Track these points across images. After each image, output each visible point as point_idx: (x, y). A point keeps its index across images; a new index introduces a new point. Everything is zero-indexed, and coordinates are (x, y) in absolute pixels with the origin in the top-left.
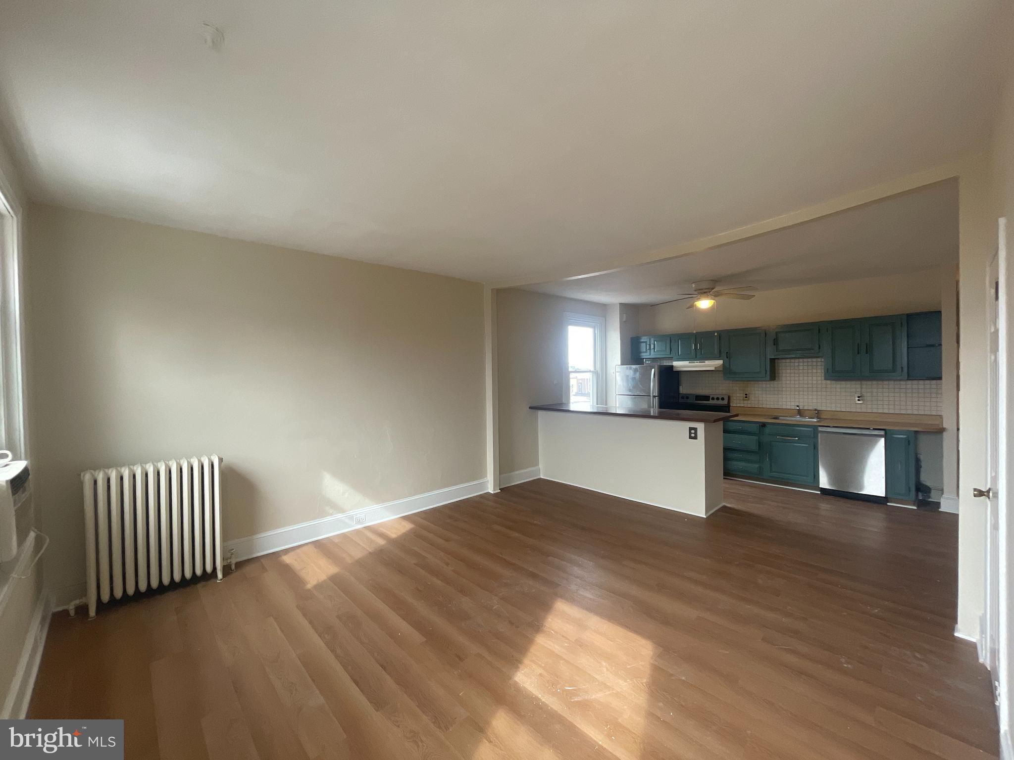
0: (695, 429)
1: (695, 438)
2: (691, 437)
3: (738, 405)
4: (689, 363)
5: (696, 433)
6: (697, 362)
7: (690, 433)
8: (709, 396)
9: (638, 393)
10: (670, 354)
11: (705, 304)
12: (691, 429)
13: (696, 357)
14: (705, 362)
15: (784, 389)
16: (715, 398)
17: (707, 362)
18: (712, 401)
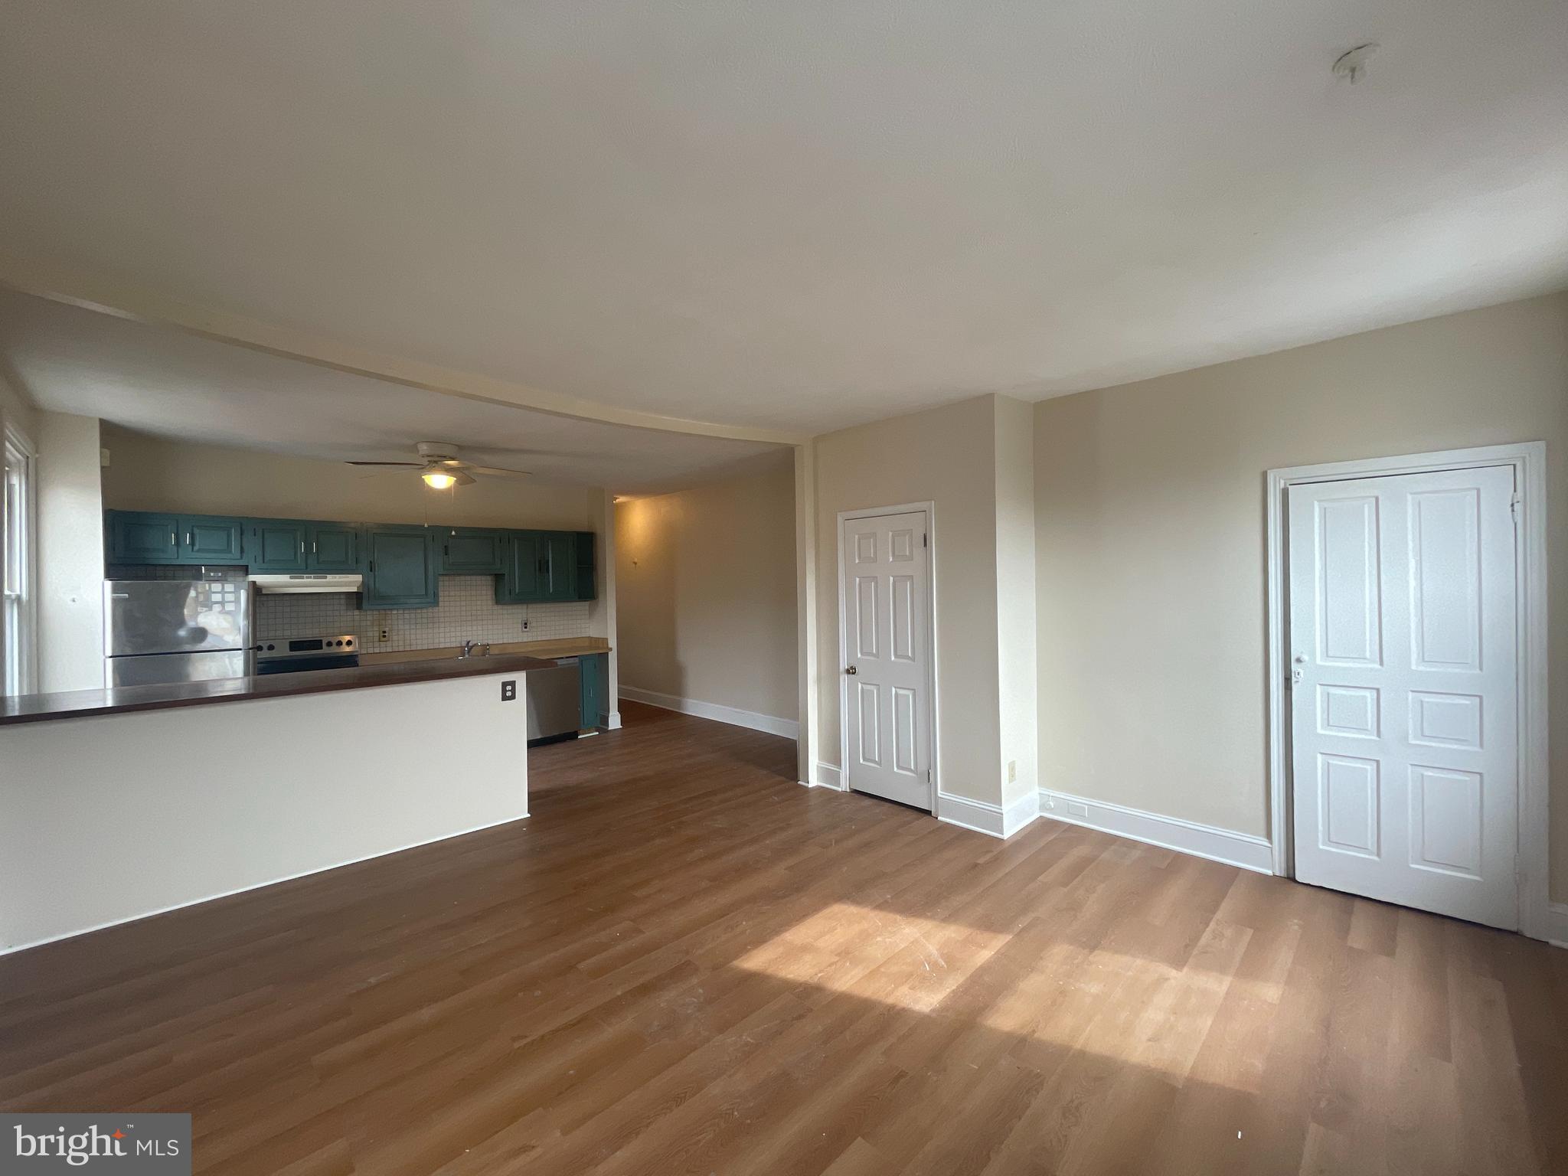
0: (513, 684)
1: (513, 697)
2: (505, 698)
3: (371, 651)
4: (291, 578)
5: (513, 691)
6: (307, 578)
7: (504, 691)
8: (321, 641)
9: (129, 651)
10: (242, 558)
11: (439, 481)
12: (504, 685)
13: (307, 568)
14: (326, 578)
15: (442, 620)
16: (334, 645)
17: (330, 578)
18: (327, 648)
